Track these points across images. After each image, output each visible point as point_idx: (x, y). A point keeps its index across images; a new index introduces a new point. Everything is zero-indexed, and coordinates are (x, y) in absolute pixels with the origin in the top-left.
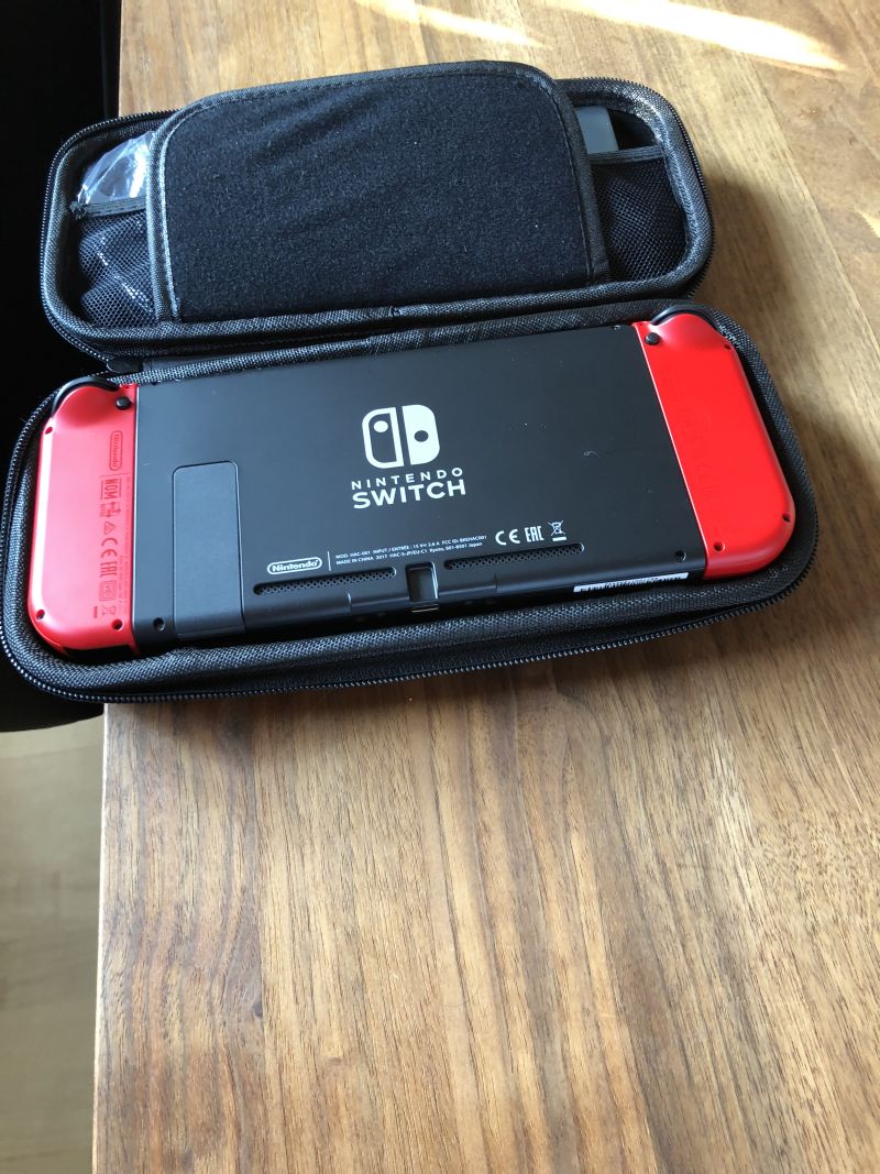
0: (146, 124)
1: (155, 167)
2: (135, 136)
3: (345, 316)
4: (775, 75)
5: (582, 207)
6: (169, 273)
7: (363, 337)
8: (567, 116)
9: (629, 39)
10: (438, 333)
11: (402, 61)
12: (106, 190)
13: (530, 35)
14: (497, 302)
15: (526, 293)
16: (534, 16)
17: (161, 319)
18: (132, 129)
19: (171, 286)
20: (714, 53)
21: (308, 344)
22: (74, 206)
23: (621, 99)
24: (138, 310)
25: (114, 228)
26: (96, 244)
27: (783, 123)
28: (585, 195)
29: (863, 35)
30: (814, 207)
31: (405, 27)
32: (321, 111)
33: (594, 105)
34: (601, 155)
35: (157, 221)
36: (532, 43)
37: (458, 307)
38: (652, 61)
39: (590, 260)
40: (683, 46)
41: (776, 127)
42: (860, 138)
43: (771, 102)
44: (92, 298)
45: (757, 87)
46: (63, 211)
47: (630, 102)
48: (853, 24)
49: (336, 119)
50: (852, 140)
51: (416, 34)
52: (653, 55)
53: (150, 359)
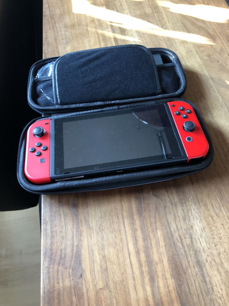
0: (52, 60)
1: (55, 70)
2: (50, 62)
3: (99, 103)
4: (198, 46)
5: (155, 77)
6: (58, 94)
7: (104, 108)
8: (151, 56)
9: (163, 40)
10: (121, 107)
11: (109, 45)
12: (43, 75)
13: (140, 40)
14: (135, 99)
15: (142, 97)
16: (140, 35)
17: (56, 104)
18: (49, 61)
19: (58, 97)
20: (184, 42)
21: (90, 110)
22: (35, 79)
23: (164, 52)
24: (50, 102)
25: (45, 83)
26: (40, 88)
27: (201, 58)
28: (156, 74)
29: (220, 37)
30: (210, 78)
31: (110, 38)
32: (93, 56)
33: (157, 54)
34: (159, 65)
35: (55, 82)
37: (126, 101)
38: (169, 44)
39: (157, 89)
40: (176, 41)
41: (199, 59)
42: (220, 61)
43: (198, 53)
44: (39, 100)
45: (194, 50)
46: (33, 80)
47: (166, 53)
48: (217, 34)
49: (97, 58)
50: (218, 61)
51: (113, 40)
52: (169, 43)
53: (53, 114)
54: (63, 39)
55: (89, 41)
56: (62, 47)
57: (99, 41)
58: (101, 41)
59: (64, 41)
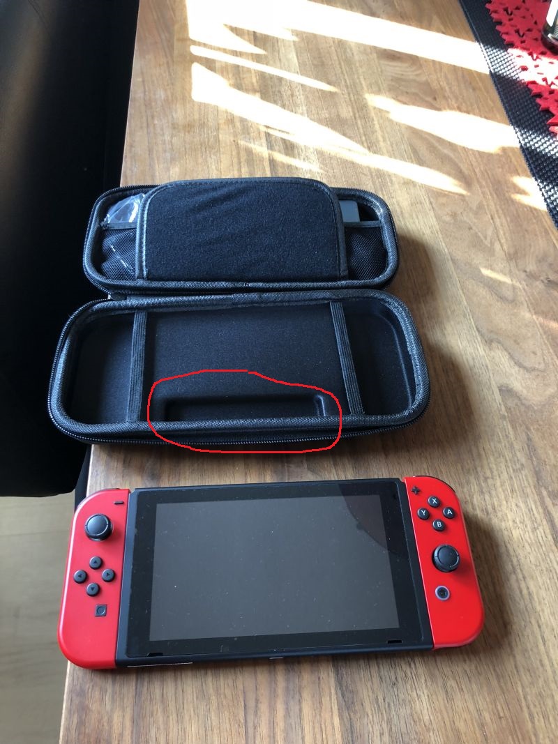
0: (141, 190)
1: (143, 210)
2: (134, 194)
3: (223, 284)
4: (437, 194)
5: (339, 246)
6: (144, 258)
7: (231, 294)
8: (335, 205)
9: (368, 174)
10: (265, 295)
11: (258, 175)
12: (118, 218)
13: (321, 168)
14: (294, 285)
15: (309, 282)
16: (324, 160)
17: (138, 278)
18: (133, 191)
19: (144, 263)
20: (408, 183)
21: (205, 295)
22: (102, 224)
23: (364, 199)
24: (127, 273)
25: (121, 235)
26: (110, 242)
27: (438, 218)
28: (340, 241)
29: (481, 180)
30: (449, 258)
31: (261, 159)
32: (222, 193)
33: (351, 200)
34: (351, 223)
35: (141, 234)
36: (321, 171)
37: (276, 285)
38: (378, 185)
39: (340, 270)
40: (394, 179)
41: (434, 220)
42: (474, 228)
43: (433, 208)
44: (106, 266)
45: (427, 200)
46: (97, 225)
47: (368, 200)
48: (476, 175)
49: (228, 197)
50: (470, 228)
51: (267, 164)
52: (379, 182)
53: (130, 295)
54: (165, 151)
55: (219, 161)
56: (162, 166)
57: (240, 163)
58: (242, 164)
59: (168, 155)
